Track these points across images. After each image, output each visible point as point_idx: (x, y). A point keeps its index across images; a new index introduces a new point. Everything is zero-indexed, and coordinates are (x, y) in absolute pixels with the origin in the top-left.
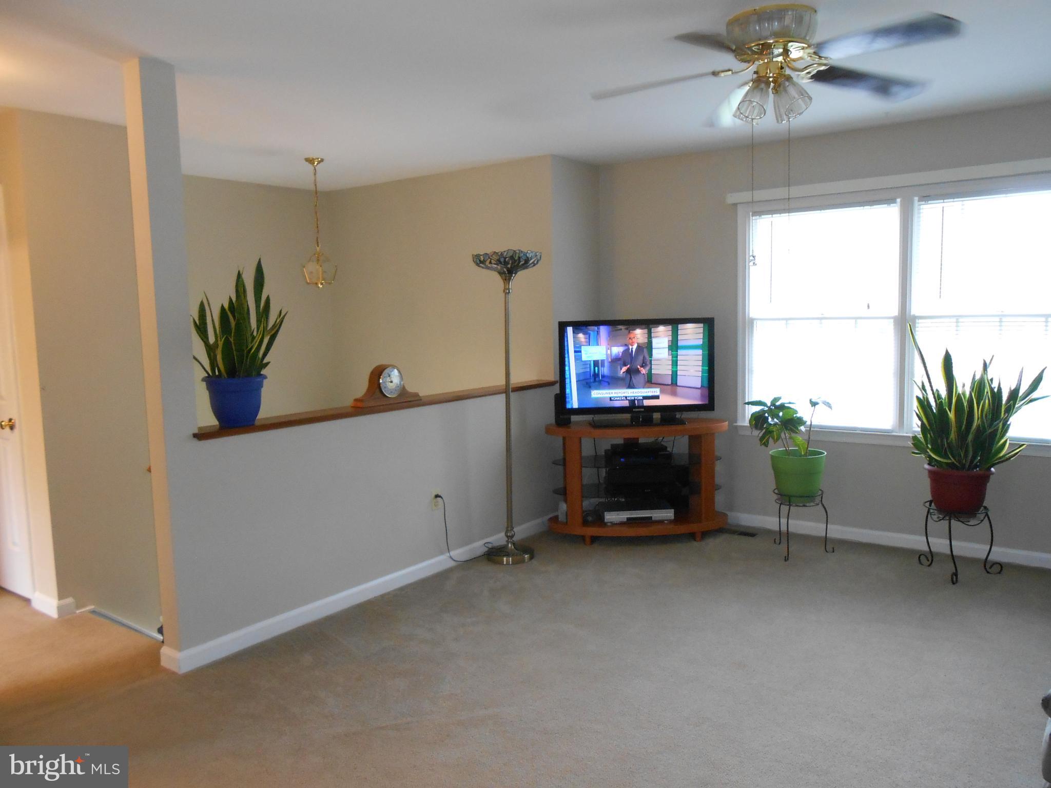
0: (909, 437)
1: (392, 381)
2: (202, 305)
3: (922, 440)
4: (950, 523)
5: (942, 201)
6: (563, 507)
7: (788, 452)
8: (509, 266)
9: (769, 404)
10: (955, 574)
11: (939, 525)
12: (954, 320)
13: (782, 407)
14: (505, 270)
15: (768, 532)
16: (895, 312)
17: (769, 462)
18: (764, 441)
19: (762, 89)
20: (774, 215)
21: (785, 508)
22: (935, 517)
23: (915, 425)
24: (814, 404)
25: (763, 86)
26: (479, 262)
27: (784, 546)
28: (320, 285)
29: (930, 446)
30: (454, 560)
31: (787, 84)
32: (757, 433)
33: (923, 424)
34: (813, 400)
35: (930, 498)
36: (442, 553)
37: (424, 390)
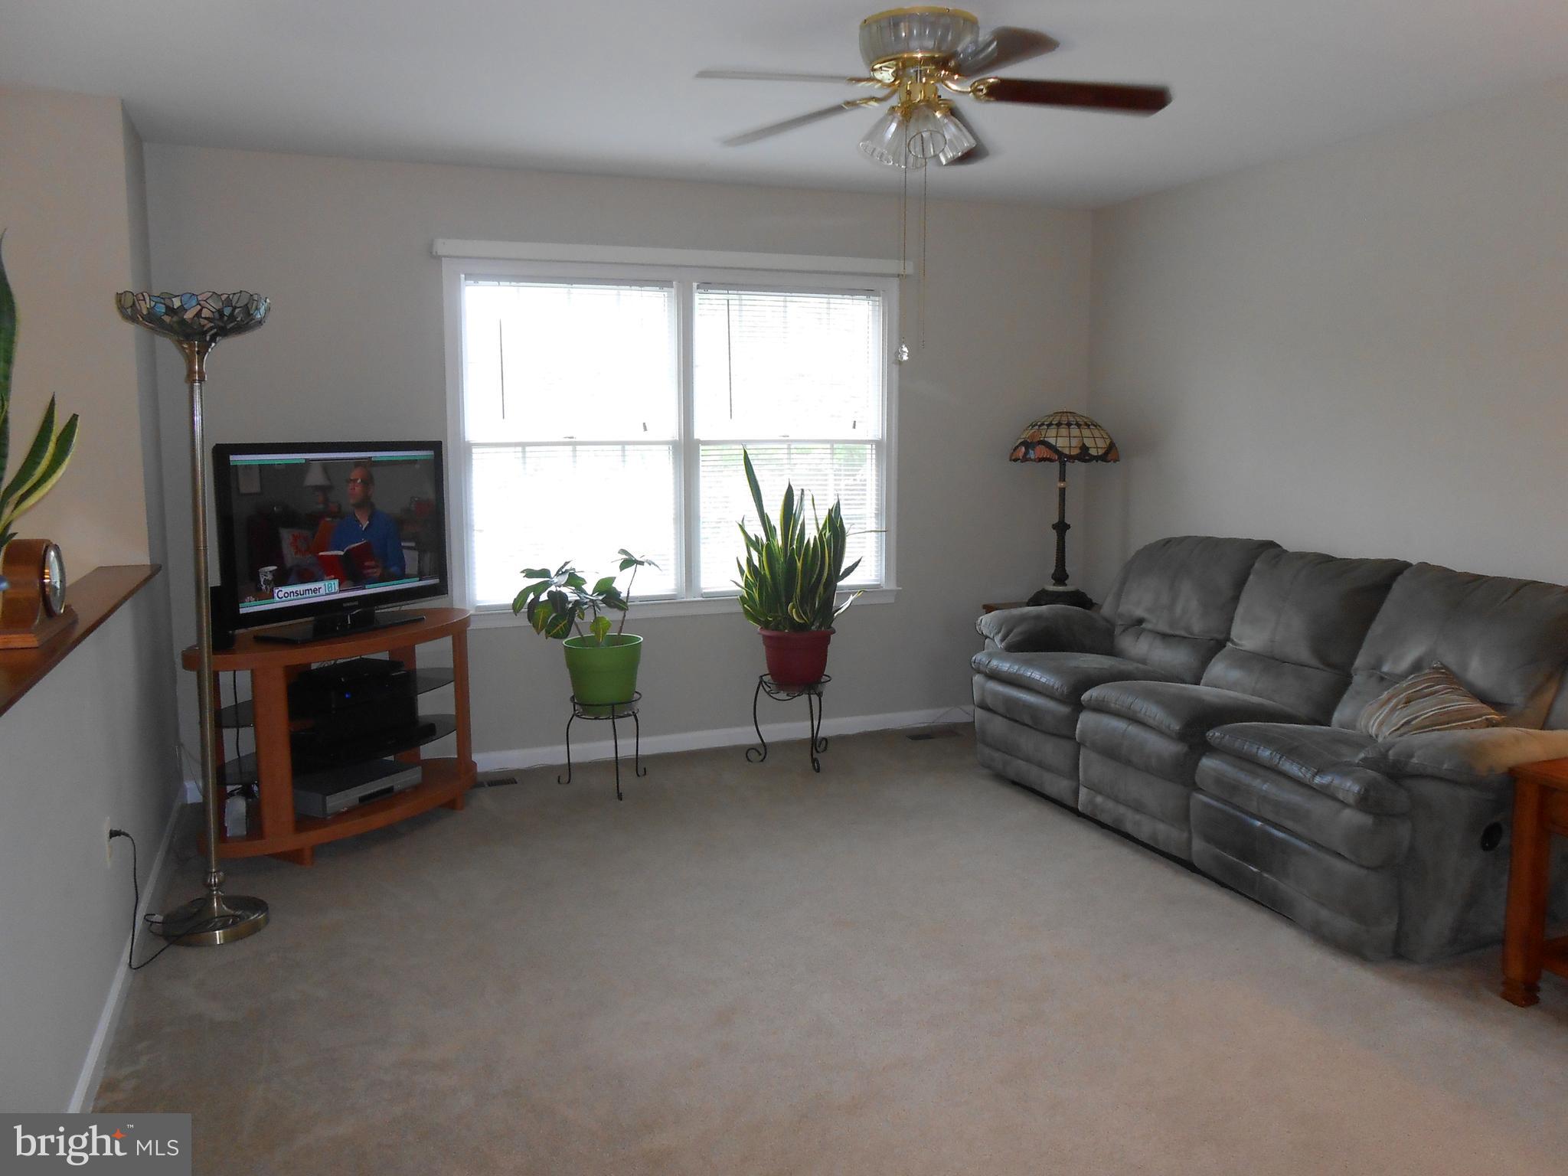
10: (816, 760)
16: (673, 434)
30: (134, 970)
35: (765, 670)
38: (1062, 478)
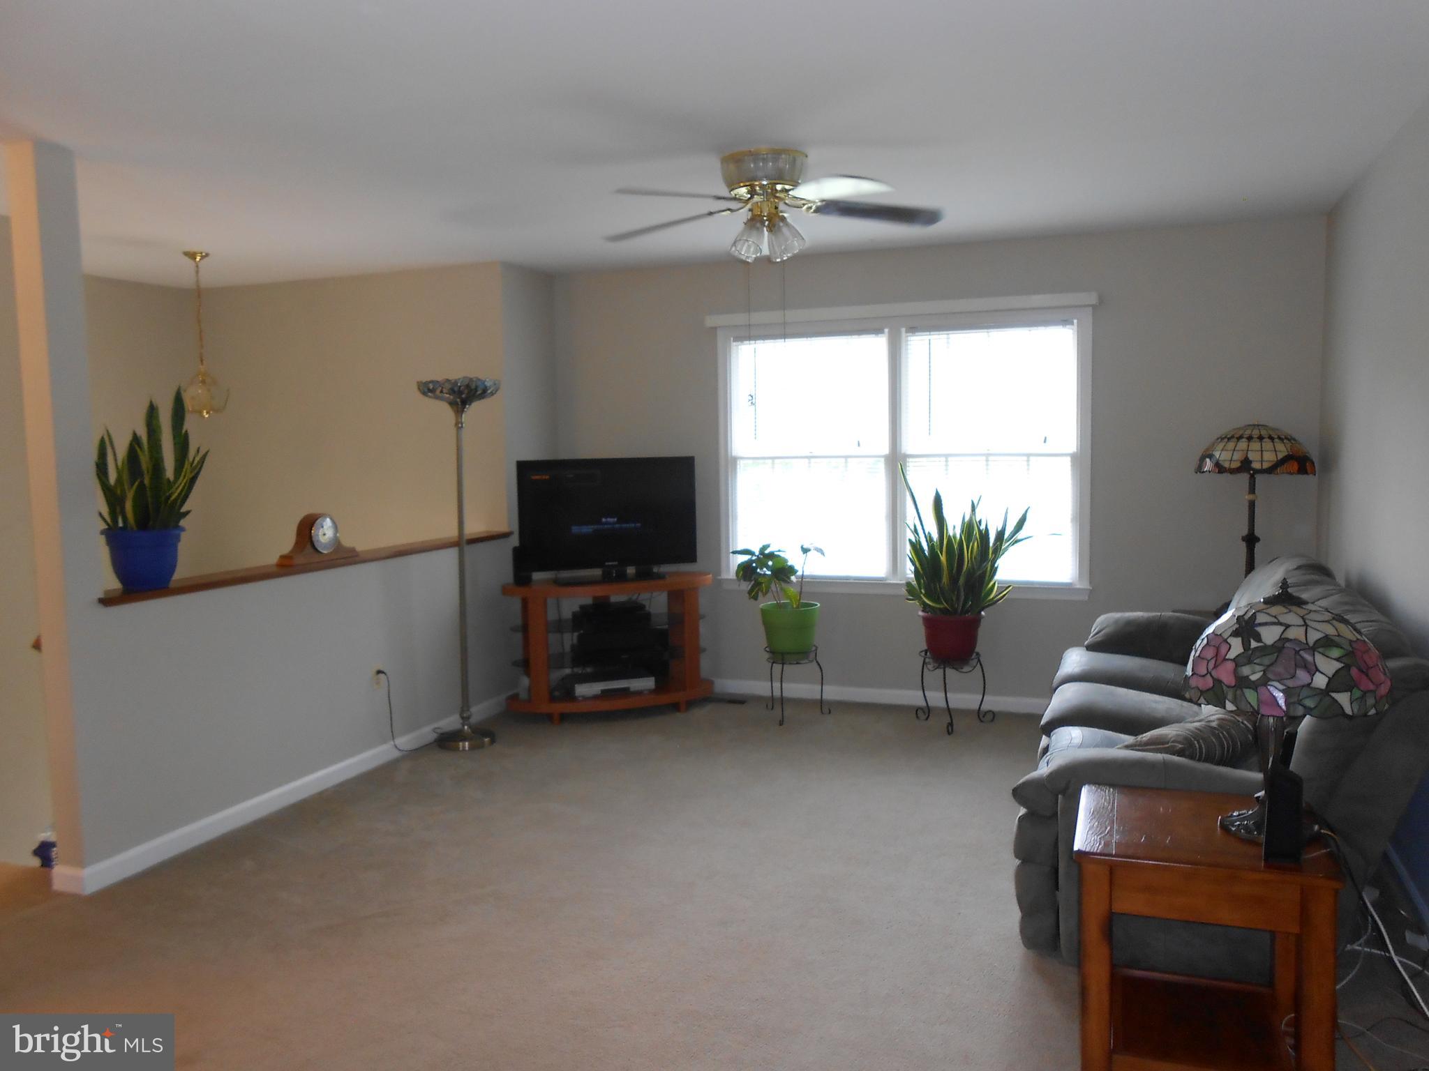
0: (902, 584)
1: (325, 533)
2: (102, 441)
3: (916, 586)
4: (945, 671)
5: (928, 333)
6: (525, 681)
7: (779, 606)
8: (463, 396)
9: (757, 553)
10: (951, 724)
11: (934, 676)
12: (943, 459)
13: (772, 556)
14: (458, 400)
15: (758, 699)
16: (885, 449)
17: (759, 617)
18: (754, 594)
19: (758, 229)
20: (757, 342)
21: (777, 667)
22: (930, 667)
23: (909, 571)
24: (805, 551)
25: (758, 225)
26: (426, 390)
27: (778, 710)
28: (205, 414)
29: (923, 591)
30: (400, 750)
31: (781, 224)
32: (746, 586)
33: (916, 568)
34: (804, 547)
35: (926, 648)
36: (384, 742)
37: (361, 544)
38: (1252, 490)
